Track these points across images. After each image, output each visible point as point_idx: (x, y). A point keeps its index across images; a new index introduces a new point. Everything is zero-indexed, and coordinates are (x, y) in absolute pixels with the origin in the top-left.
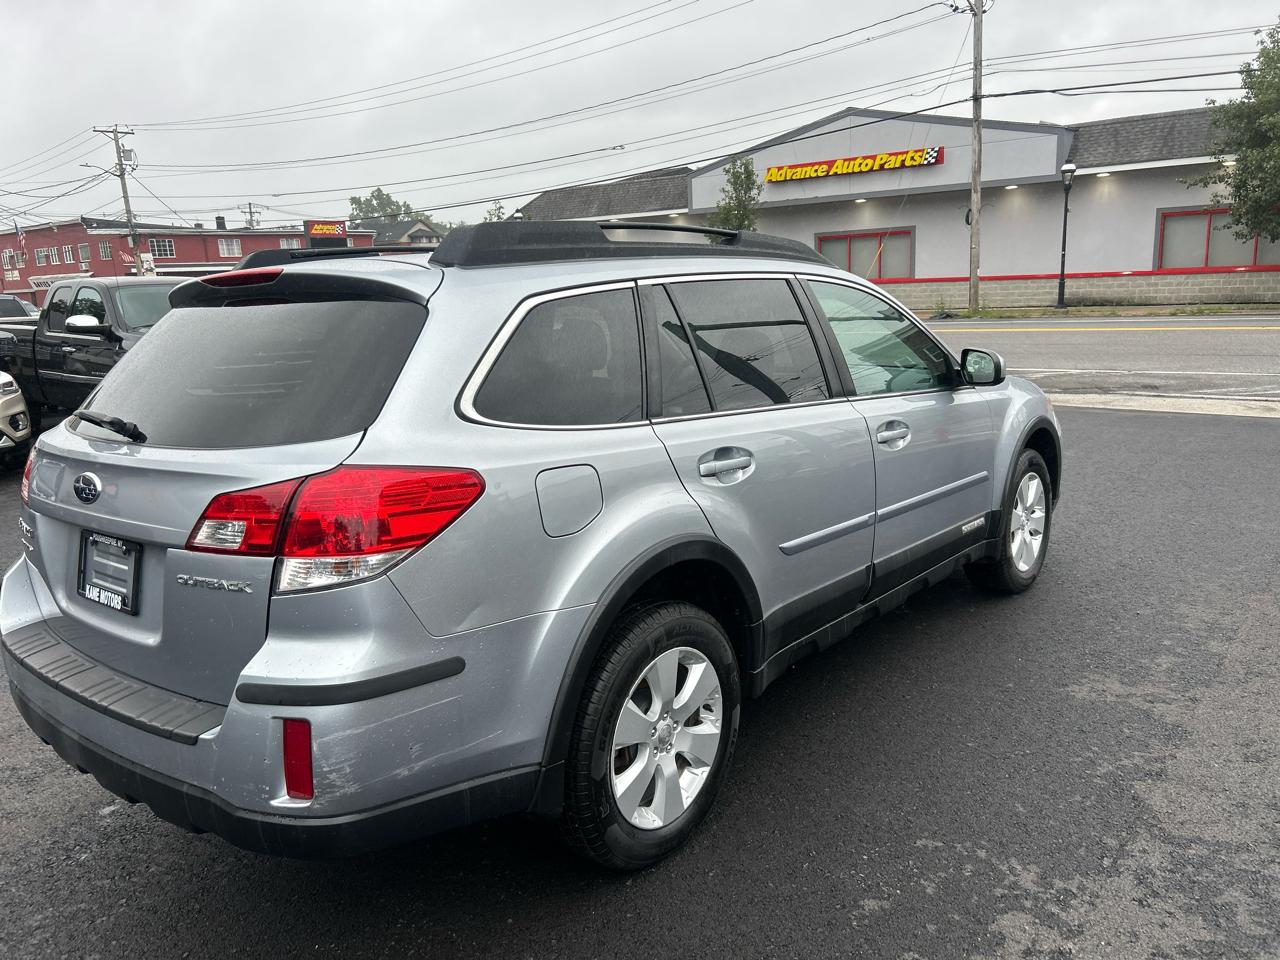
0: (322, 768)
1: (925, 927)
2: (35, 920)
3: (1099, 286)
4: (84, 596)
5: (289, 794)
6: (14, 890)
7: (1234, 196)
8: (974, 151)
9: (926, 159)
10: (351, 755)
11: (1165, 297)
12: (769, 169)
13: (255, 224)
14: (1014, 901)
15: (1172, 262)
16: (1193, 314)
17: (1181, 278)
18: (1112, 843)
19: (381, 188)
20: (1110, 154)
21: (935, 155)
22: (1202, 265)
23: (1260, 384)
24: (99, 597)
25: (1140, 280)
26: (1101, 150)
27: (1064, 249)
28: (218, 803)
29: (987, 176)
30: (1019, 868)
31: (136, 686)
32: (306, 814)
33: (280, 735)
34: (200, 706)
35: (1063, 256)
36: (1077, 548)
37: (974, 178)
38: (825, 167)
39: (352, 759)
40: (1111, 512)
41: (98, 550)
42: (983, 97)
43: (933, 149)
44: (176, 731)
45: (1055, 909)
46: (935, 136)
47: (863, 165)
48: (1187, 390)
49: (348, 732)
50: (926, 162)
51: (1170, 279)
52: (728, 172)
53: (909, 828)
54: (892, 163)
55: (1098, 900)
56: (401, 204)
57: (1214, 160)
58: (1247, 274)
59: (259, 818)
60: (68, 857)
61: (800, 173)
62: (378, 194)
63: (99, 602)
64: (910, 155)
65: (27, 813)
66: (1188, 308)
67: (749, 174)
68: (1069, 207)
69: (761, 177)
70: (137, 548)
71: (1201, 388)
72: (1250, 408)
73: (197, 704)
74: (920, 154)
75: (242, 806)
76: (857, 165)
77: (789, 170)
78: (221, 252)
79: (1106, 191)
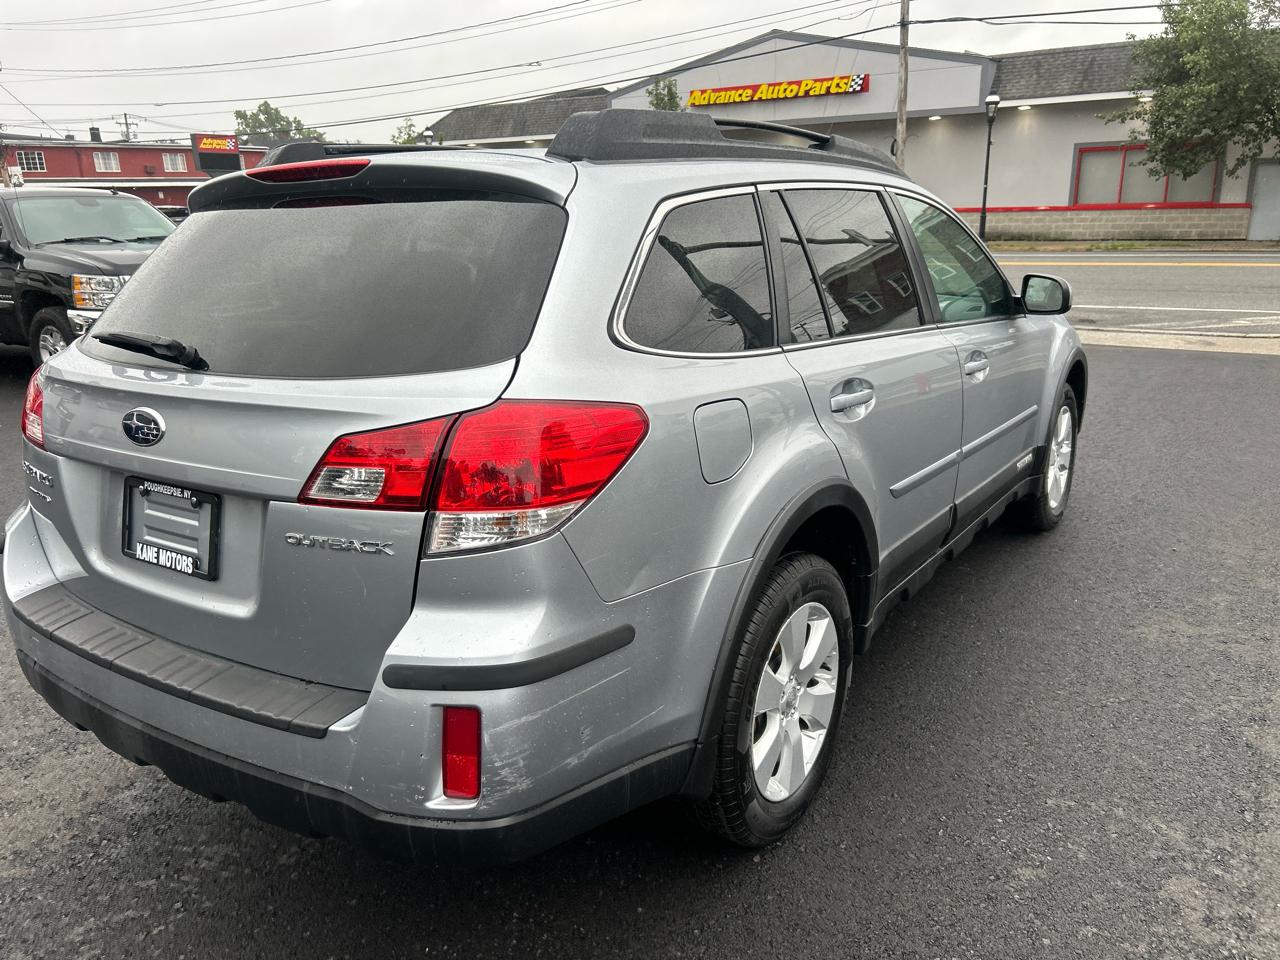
0: (493, 762)
1: (1091, 897)
2: (76, 934)
3: (1017, 221)
4: (133, 556)
5: (445, 793)
6: (40, 898)
7: (1151, 133)
8: (900, 79)
9: (852, 86)
10: (526, 746)
11: (1080, 233)
12: (692, 92)
13: (132, 137)
14: (1171, 862)
15: (1087, 198)
16: (1107, 250)
17: (1095, 214)
18: (1246, 795)
19: (269, 101)
20: (1032, 87)
21: (861, 82)
22: (1116, 201)
23: (1191, 319)
24: (157, 558)
25: (1056, 215)
26: (1023, 82)
27: (986, 183)
28: (354, 806)
29: (913, 106)
30: (1164, 826)
31: (219, 664)
32: (469, 816)
33: (439, 725)
34: (312, 688)
35: (985, 189)
36: (1087, 483)
37: (900, 109)
38: (750, 92)
39: (525, 750)
40: (1106, 447)
41: (149, 501)
42: (911, 23)
43: (858, 76)
44: (296, 721)
45: (1218, 872)
46: (864, 62)
47: (788, 92)
48: (1123, 324)
49: (524, 719)
50: (851, 90)
51: (1085, 215)
52: (650, 93)
53: (1033, 786)
54: (817, 89)
55: (1257, 858)
56: (291, 119)
57: (1133, 96)
58: (1158, 211)
59: (409, 822)
60: (96, 855)
61: (723, 98)
62: (265, 108)
63: (157, 564)
64: (836, 81)
65: (31, 802)
66: (1103, 245)
67: (672, 96)
68: (992, 140)
69: (684, 102)
70: (210, 498)
71: (1135, 322)
72: (1190, 343)
73: (309, 686)
74: (846, 81)
75: (387, 809)
76: (781, 91)
77: (712, 94)
78: (97, 166)
79: (1026, 125)
